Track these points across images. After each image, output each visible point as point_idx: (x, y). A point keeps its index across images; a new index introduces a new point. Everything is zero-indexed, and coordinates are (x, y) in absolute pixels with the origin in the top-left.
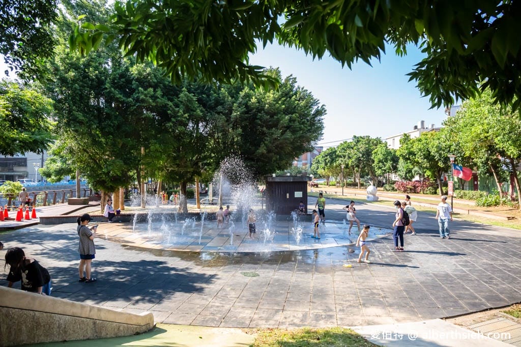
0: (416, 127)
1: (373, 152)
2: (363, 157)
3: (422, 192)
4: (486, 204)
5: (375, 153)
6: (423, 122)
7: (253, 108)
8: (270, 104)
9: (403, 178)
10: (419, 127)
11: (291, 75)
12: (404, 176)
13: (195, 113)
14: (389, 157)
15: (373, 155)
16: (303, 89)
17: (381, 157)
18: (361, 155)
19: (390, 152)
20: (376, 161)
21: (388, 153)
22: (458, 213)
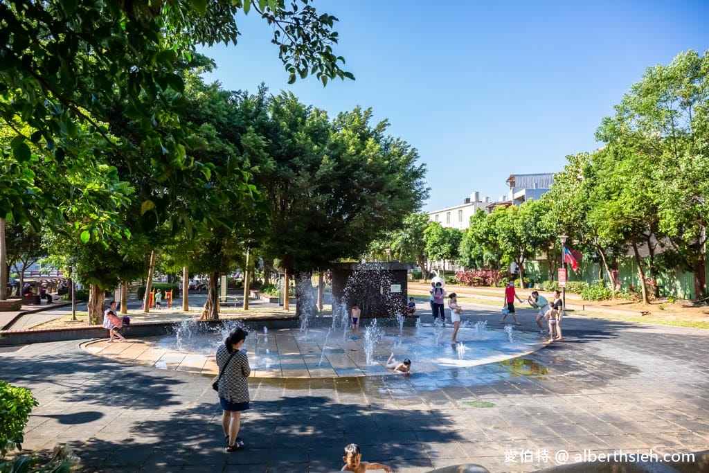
0: (468, 201)
1: (425, 232)
2: (410, 238)
3: (494, 284)
4: (597, 298)
5: (428, 233)
6: (477, 194)
7: (349, 163)
8: (374, 158)
9: (467, 266)
10: (473, 199)
11: (386, 120)
12: (468, 264)
13: (265, 166)
14: (447, 239)
15: (425, 236)
16: (398, 140)
17: (436, 238)
18: (408, 236)
19: (448, 233)
20: (429, 243)
21: (445, 233)
22: (572, 309)
